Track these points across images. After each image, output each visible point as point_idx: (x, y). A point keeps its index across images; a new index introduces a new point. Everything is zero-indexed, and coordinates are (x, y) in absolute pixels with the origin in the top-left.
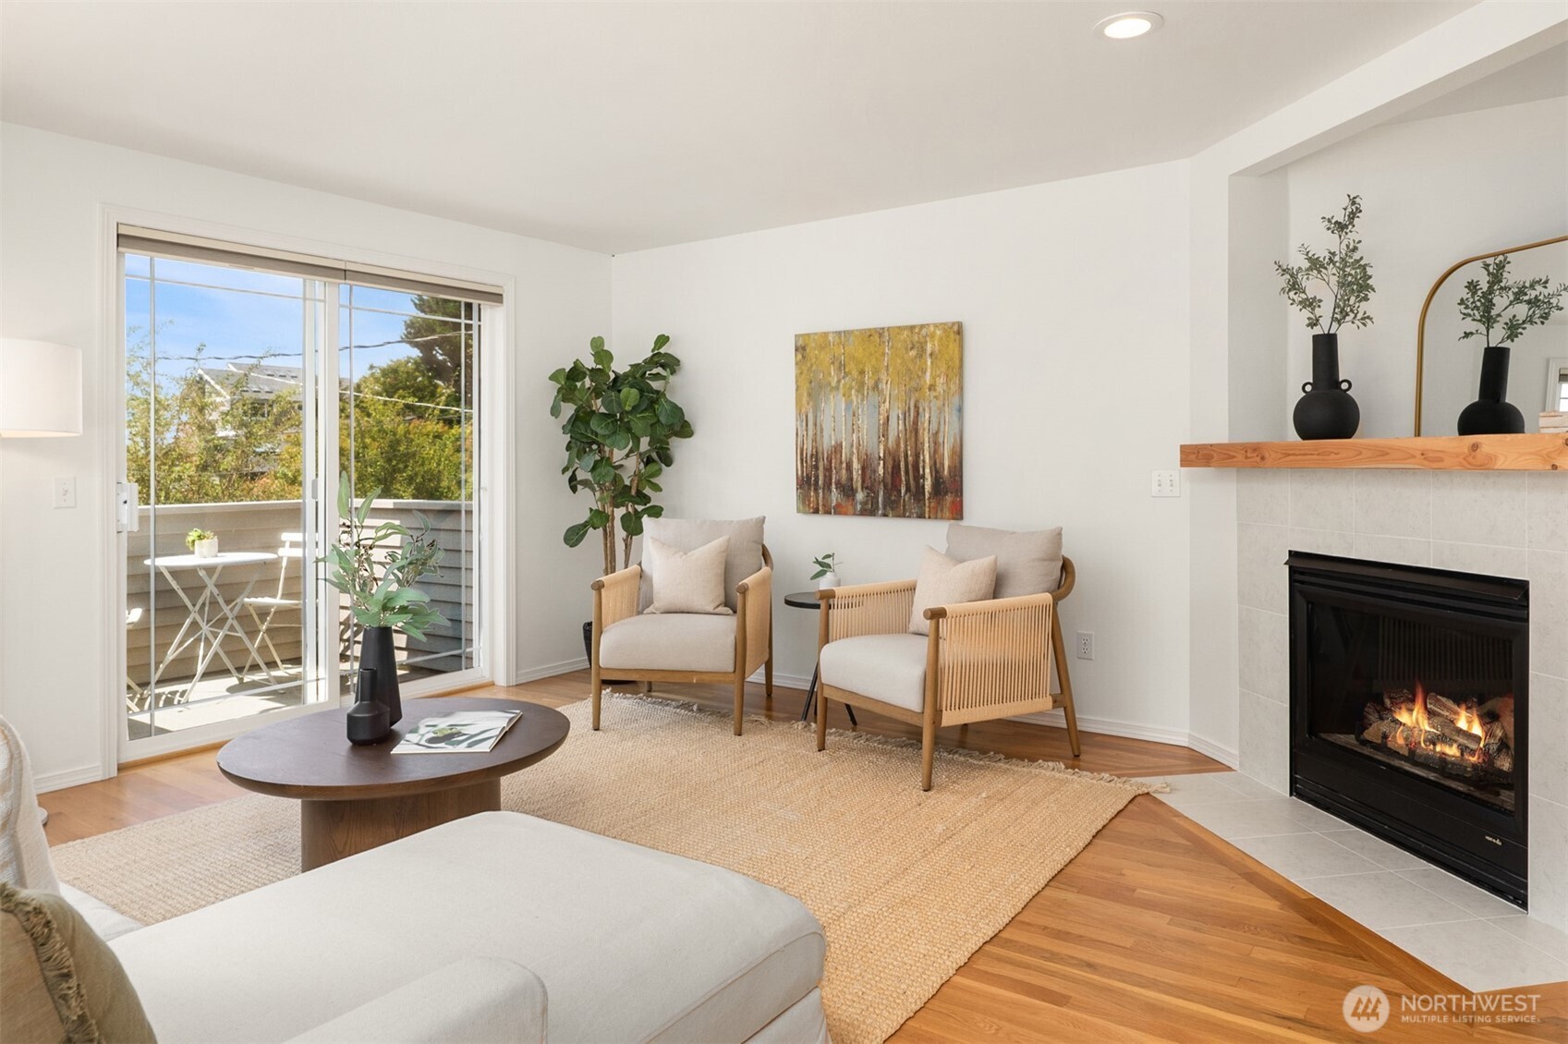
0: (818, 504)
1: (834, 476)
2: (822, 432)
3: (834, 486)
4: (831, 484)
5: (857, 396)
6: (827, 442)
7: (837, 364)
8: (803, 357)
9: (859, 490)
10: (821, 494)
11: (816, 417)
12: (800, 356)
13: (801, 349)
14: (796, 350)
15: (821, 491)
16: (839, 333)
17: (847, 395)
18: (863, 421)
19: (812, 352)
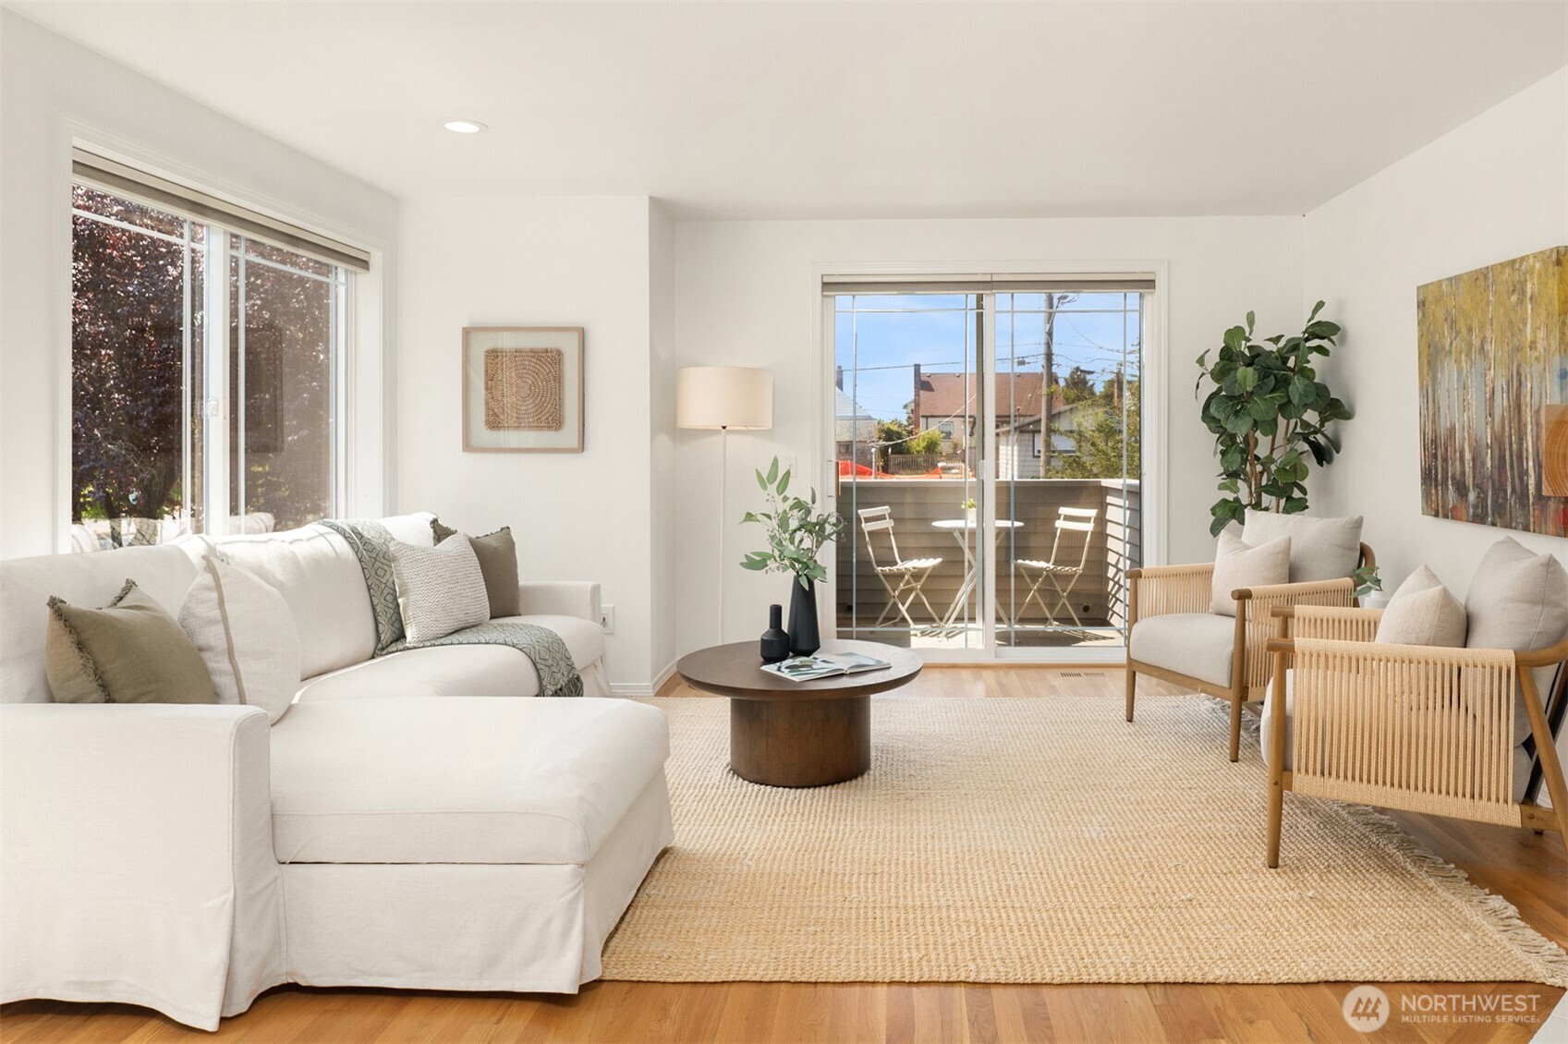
0: (1438, 505)
1: (1450, 469)
2: (1439, 411)
3: (1450, 482)
4: (1447, 479)
5: (1466, 362)
6: (1444, 424)
7: (1449, 322)
8: (1423, 314)
9: (1471, 488)
10: (1440, 492)
11: (1434, 391)
12: (1421, 315)
13: (1422, 304)
14: (1418, 306)
15: (1439, 488)
16: (1450, 279)
17: (1458, 361)
18: (1472, 396)
19: (1431, 308)
